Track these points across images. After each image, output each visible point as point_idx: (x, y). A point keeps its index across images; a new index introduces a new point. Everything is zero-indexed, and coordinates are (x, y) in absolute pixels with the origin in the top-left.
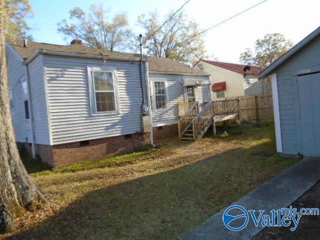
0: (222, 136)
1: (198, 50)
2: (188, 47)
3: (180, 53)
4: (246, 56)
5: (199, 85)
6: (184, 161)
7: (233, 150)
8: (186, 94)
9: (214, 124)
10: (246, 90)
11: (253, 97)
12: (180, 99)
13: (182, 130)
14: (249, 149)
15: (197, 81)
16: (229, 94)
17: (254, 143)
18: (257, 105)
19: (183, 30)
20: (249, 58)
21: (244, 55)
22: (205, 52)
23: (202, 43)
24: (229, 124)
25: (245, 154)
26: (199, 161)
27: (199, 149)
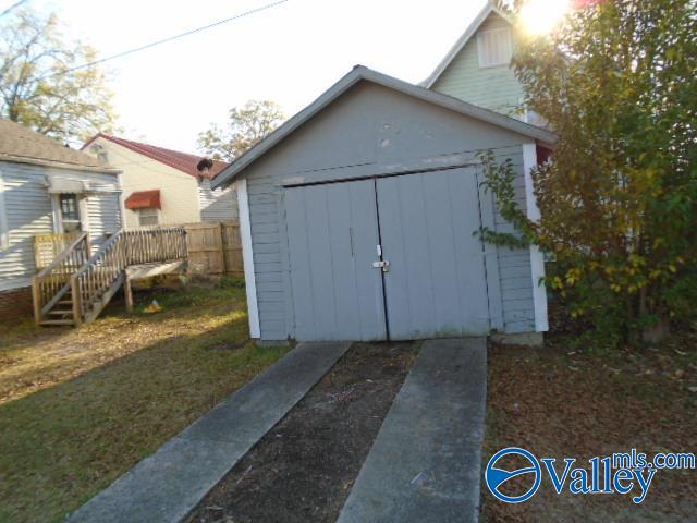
0: (146, 310)
1: (98, 111)
2: (72, 99)
3: (52, 111)
4: (209, 139)
5: (91, 193)
6: (39, 379)
7: (166, 342)
8: (57, 214)
9: (129, 286)
10: (202, 211)
11: (217, 225)
12: (40, 226)
13: (43, 302)
14: (202, 335)
15: (87, 183)
16: (166, 218)
17: (214, 323)
18: (224, 242)
19: (61, 56)
20: (217, 144)
21: (206, 136)
22: (116, 117)
23: (110, 96)
24: (167, 284)
25: (190, 349)
26: (82, 375)
27: (86, 345)
